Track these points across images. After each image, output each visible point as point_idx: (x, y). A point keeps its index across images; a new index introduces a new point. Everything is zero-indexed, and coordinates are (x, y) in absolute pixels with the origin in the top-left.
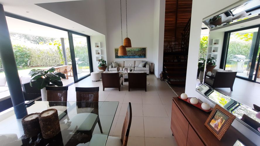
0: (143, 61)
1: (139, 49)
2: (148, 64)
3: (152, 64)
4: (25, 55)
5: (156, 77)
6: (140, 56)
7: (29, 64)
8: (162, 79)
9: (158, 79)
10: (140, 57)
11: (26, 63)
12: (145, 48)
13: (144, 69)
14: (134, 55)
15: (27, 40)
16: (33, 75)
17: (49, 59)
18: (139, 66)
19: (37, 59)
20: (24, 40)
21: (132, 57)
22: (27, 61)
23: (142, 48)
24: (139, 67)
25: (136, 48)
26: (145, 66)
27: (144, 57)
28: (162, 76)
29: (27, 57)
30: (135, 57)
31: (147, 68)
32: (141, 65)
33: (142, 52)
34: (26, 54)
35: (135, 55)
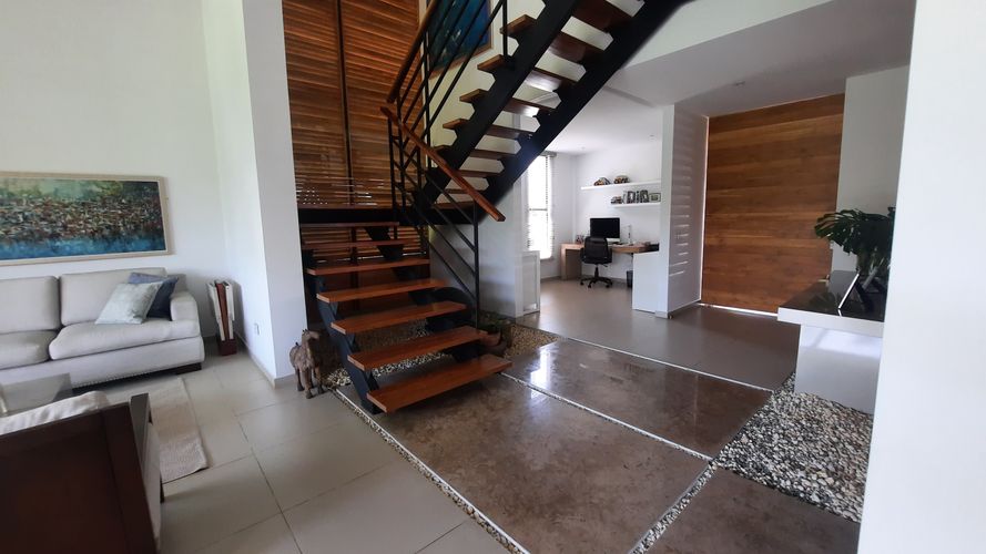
0: (138, 277)
1: (95, 189)
2: (185, 289)
3: (221, 288)
5: (264, 376)
6: (111, 240)
8: (309, 381)
9: (280, 385)
10: (107, 250)
12: (153, 186)
13: (159, 329)
14: (43, 236)
18: (104, 317)
21: (23, 246)
23: (127, 184)
24: (102, 325)
25: (66, 180)
26: (158, 309)
27: (146, 243)
28: (309, 363)
30: (56, 252)
31: (181, 319)
32: (121, 308)
33: (128, 206)
35: (55, 236)
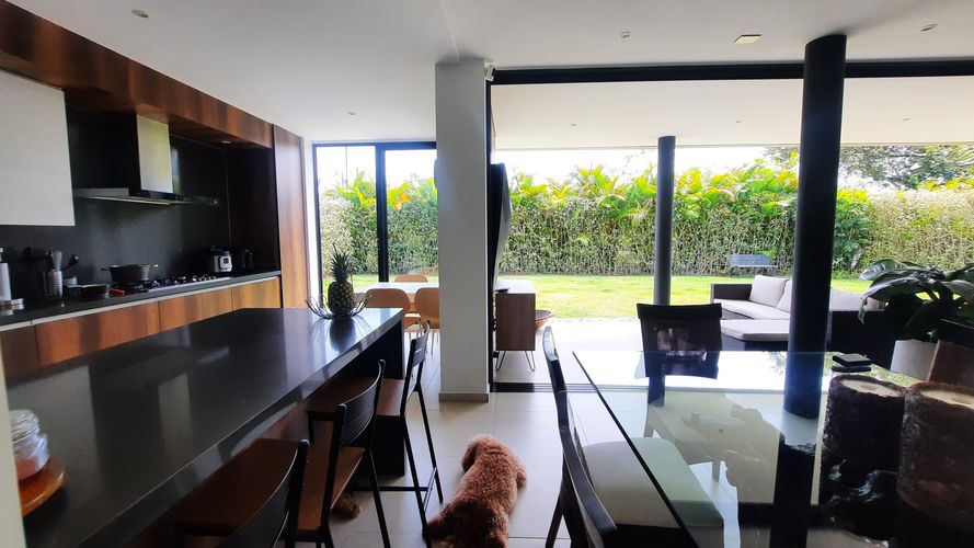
4: (852, 231)
7: (854, 264)
11: (847, 260)
15: (871, 179)
16: (876, 281)
17: (951, 248)
19: (891, 247)
20: (862, 180)
22: (853, 253)
29: (855, 237)
34: (856, 225)
